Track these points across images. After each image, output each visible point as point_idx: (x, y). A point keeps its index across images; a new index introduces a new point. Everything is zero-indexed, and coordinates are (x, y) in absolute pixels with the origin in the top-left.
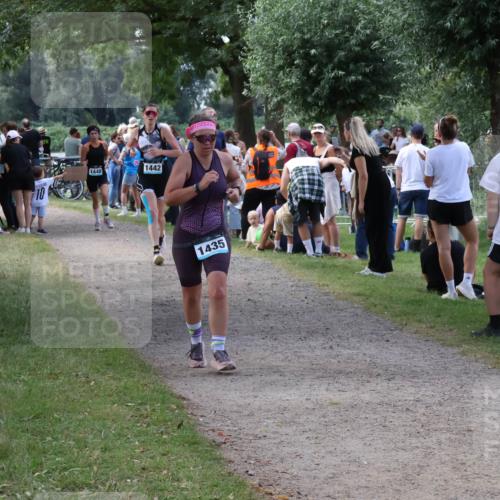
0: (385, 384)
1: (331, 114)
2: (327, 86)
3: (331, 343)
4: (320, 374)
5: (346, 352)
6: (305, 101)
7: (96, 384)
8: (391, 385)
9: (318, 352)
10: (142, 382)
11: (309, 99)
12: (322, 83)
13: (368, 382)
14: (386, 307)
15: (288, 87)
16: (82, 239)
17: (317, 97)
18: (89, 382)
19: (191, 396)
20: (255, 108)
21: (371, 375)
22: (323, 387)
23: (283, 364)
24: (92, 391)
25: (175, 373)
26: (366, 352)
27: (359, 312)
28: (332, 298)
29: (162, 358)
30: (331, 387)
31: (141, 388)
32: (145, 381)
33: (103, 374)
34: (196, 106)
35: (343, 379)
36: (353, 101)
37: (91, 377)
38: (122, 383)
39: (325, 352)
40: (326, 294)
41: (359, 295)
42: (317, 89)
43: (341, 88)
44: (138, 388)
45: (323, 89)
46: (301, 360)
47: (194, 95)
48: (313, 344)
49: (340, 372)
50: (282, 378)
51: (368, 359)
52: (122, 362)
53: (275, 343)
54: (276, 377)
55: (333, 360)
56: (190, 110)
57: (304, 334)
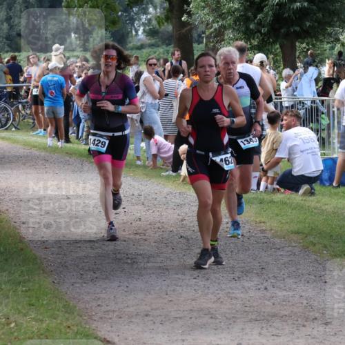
0: (321, 328)
1: (274, 42)
2: (270, 12)
3: (265, 284)
4: (254, 317)
5: (280, 294)
6: (247, 28)
7: (16, 325)
8: (327, 330)
9: (252, 293)
10: (65, 325)
11: (252, 26)
12: (266, 10)
13: (304, 326)
14: (325, 247)
15: (230, 12)
16: (9, 171)
17: (260, 24)
18: (8, 324)
19: (116, 340)
20: (195, 35)
21: (307, 319)
22: (256, 332)
23: (214, 306)
24: (12, 333)
25: (100, 315)
26: (303, 294)
27: (297, 250)
28: (269, 236)
29: (87, 298)
30: (264, 331)
31: (63, 330)
32: (69, 323)
33: (25, 315)
34: (134, 33)
35: (277, 323)
36: (297, 29)
37: (12, 319)
38: (44, 325)
39: (260, 294)
40: (263, 231)
41: (297, 233)
42: (260, 16)
43: (286, 15)
44: (61, 331)
45: (266, 15)
46: (234, 302)
47: (132, 20)
48: (247, 284)
49: (274, 316)
50: (213, 321)
51: (305, 302)
52: (45, 302)
53: (207, 283)
54: (206, 319)
55: (267, 302)
56: (128, 37)
57: (237, 274)
